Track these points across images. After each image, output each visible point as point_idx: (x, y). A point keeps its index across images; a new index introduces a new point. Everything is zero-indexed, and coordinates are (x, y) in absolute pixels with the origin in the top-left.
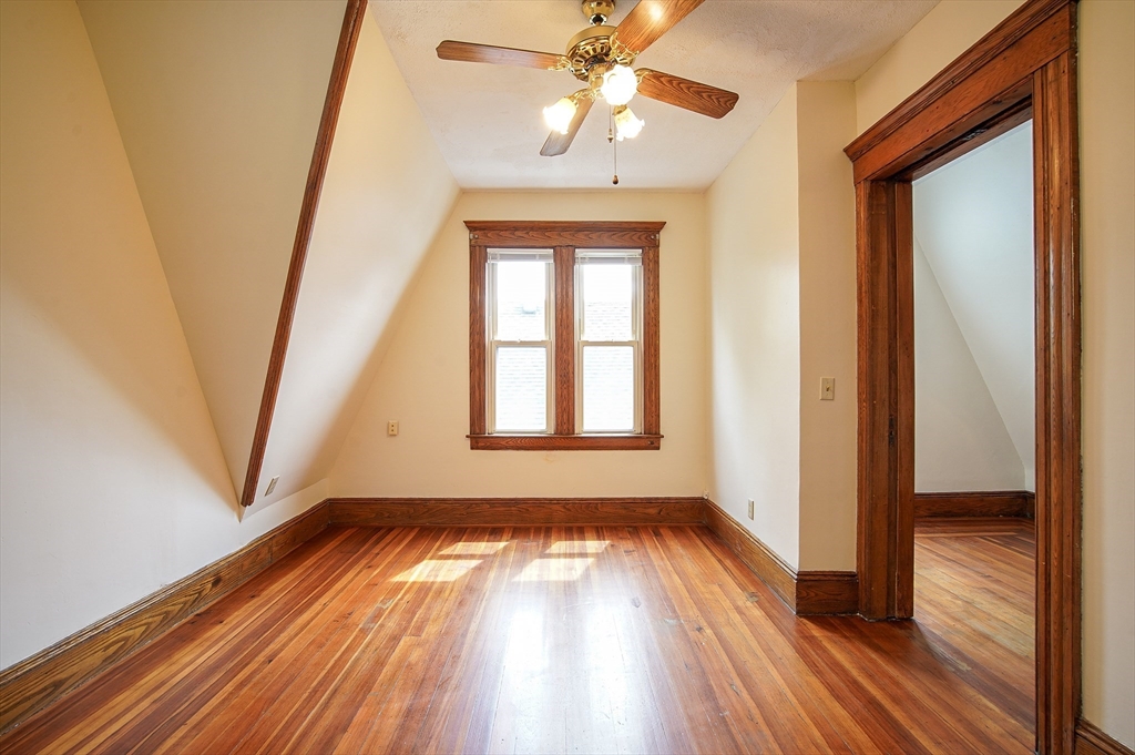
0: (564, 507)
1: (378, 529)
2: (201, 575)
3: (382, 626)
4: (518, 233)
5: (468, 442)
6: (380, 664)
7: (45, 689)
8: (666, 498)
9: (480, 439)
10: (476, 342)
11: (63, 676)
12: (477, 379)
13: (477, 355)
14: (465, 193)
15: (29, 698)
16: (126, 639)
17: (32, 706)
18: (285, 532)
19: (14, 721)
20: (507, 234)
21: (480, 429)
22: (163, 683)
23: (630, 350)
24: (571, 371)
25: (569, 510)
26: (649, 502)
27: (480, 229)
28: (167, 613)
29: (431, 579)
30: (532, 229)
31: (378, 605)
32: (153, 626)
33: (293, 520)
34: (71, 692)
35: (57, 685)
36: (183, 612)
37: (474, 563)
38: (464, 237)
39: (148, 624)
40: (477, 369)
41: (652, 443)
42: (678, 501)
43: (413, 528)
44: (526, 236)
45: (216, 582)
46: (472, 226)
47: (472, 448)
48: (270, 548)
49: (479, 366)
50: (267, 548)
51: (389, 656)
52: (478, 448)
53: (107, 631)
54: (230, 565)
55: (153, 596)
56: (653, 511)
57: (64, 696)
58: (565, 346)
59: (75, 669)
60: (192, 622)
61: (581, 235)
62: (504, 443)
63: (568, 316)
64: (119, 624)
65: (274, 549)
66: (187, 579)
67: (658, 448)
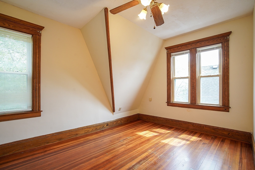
0: (193, 125)
1: (146, 121)
2: (104, 124)
3: (123, 142)
4: (179, 48)
5: (166, 104)
6: (114, 149)
7: (75, 134)
8: (231, 130)
9: (170, 103)
10: (169, 78)
11: (78, 133)
12: (169, 88)
13: (169, 82)
14: (165, 41)
15: (73, 135)
16: (89, 131)
17: (73, 136)
18: (125, 119)
19: (71, 137)
20: (176, 48)
21: (169, 101)
22: (87, 139)
23: (218, 78)
24: (195, 85)
25: (194, 127)
26: (224, 129)
27: (169, 49)
28: (96, 128)
29: (143, 135)
30: (183, 46)
31: (127, 137)
32: (94, 130)
33: (128, 117)
34: (79, 136)
35: (77, 134)
36: (100, 129)
37: (156, 134)
38: (165, 51)
39: (93, 129)
40: (169, 85)
41: (225, 110)
42: (237, 132)
43: (153, 123)
44: (181, 48)
45: (107, 125)
46: (167, 48)
47: (167, 106)
48: (121, 121)
49: (169, 84)
50: (120, 121)
51: (117, 148)
52: (169, 106)
53: (85, 128)
54: (110, 123)
55: (94, 125)
56: (225, 133)
57: (78, 136)
58: (193, 78)
59: (80, 133)
60: (100, 131)
61: (198, 44)
62: (175, 105)
63: (194, 69)
64: (87, 128)
65: (122, 122)
66: (101, 123)
67: (228, 111)
